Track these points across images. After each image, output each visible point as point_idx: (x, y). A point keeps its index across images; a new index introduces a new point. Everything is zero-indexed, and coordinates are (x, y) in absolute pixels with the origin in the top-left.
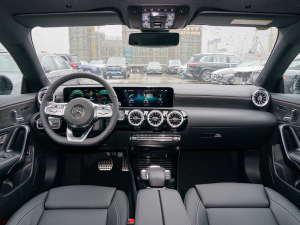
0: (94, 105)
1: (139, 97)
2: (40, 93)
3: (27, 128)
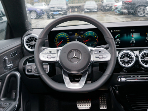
0: (90, 48)
1: (126, 37)
2: (25, 38)
3: (18, 74)
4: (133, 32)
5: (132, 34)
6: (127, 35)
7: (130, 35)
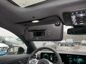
4: (78, 58)
5: (78, 59)
6: (75, 59)
7: (77, 59)
